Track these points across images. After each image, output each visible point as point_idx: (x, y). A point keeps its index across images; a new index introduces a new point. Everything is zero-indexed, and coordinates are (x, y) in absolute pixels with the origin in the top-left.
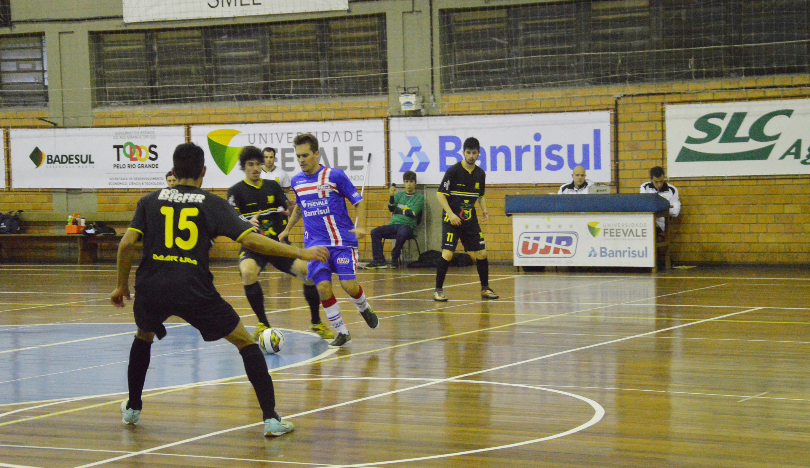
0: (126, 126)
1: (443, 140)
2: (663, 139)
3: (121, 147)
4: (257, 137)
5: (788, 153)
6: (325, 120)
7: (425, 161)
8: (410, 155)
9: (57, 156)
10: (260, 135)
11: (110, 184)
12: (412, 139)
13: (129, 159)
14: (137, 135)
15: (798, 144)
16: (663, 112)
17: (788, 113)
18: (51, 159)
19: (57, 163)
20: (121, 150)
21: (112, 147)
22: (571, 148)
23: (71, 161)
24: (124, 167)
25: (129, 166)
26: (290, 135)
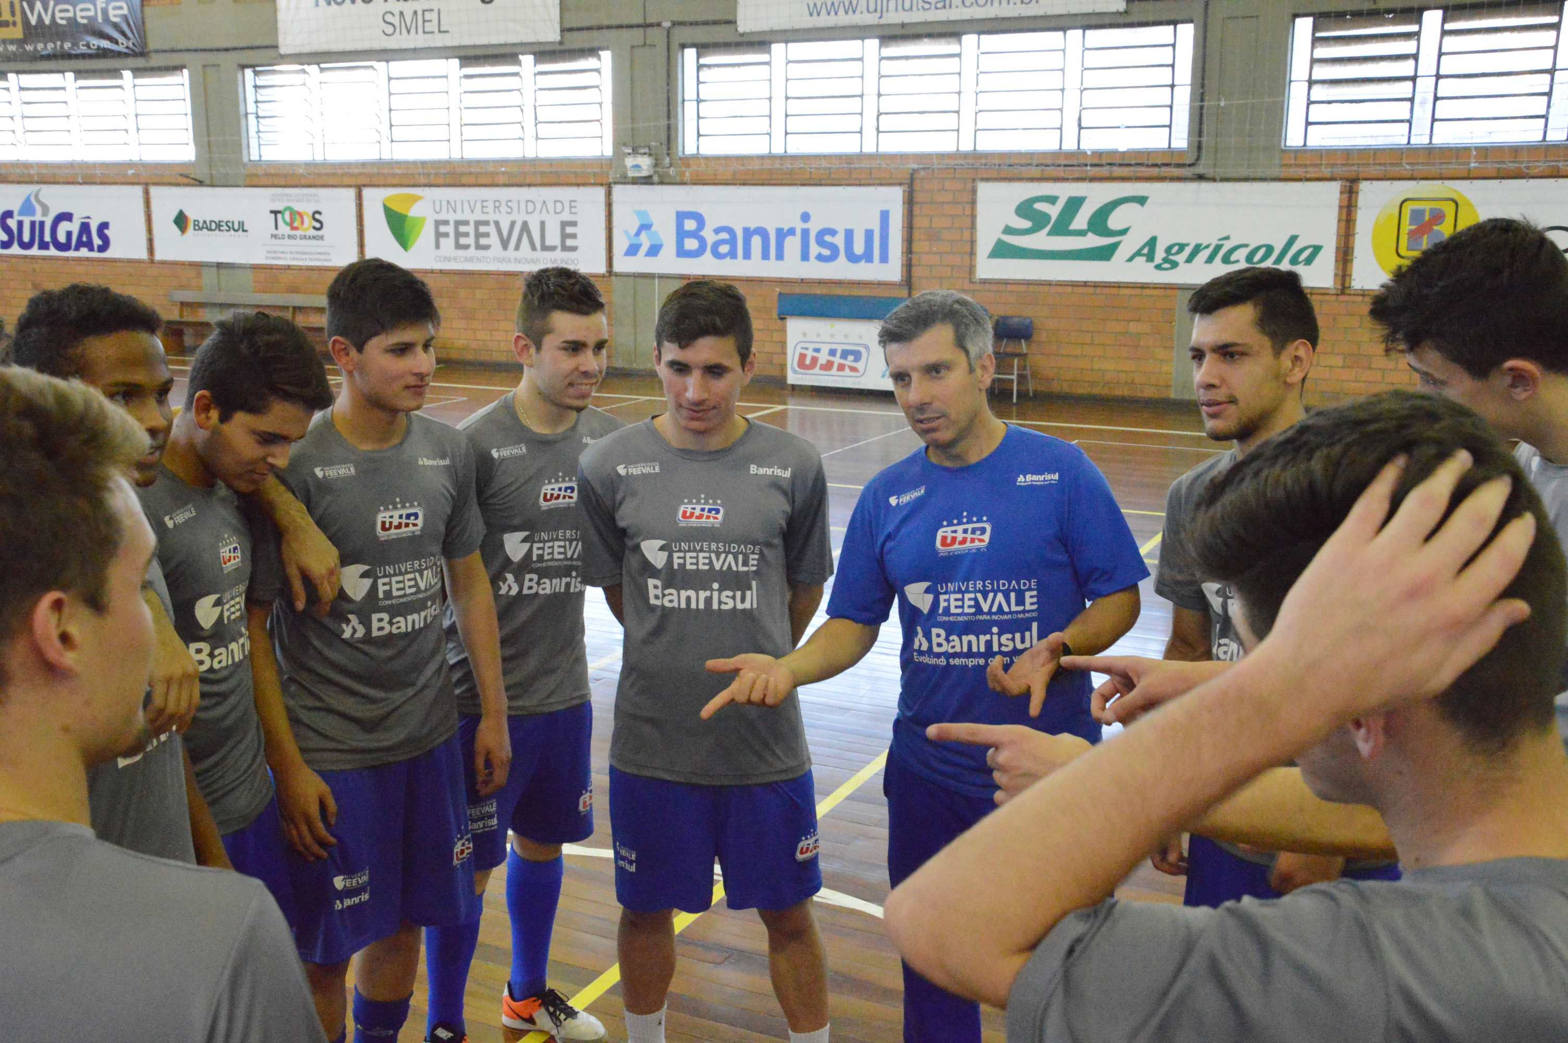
0: (285, 186)
1: (681, 217)
2: (973, 227)
3: (279, 212)
4: (444, 204)
5: (1138, 253)
6: (529, 185)
7: (659, 243)
8: (638, 234)
9: (205, 222)
10: (448, 202)
11: (267, 258)
12: (640, 214)
13: (288, 228)
14: (297, 198)
15: (1152, 243)
16: (974, 191)
17: (1141, 200)
18: (198, 225)
19: (205, 231)
20: (279, 216)
21: (269, 212)
22: (849, 234)
23: (222, 228)
24: (283, 237)
25: (290, 237)
26: (485, 204)
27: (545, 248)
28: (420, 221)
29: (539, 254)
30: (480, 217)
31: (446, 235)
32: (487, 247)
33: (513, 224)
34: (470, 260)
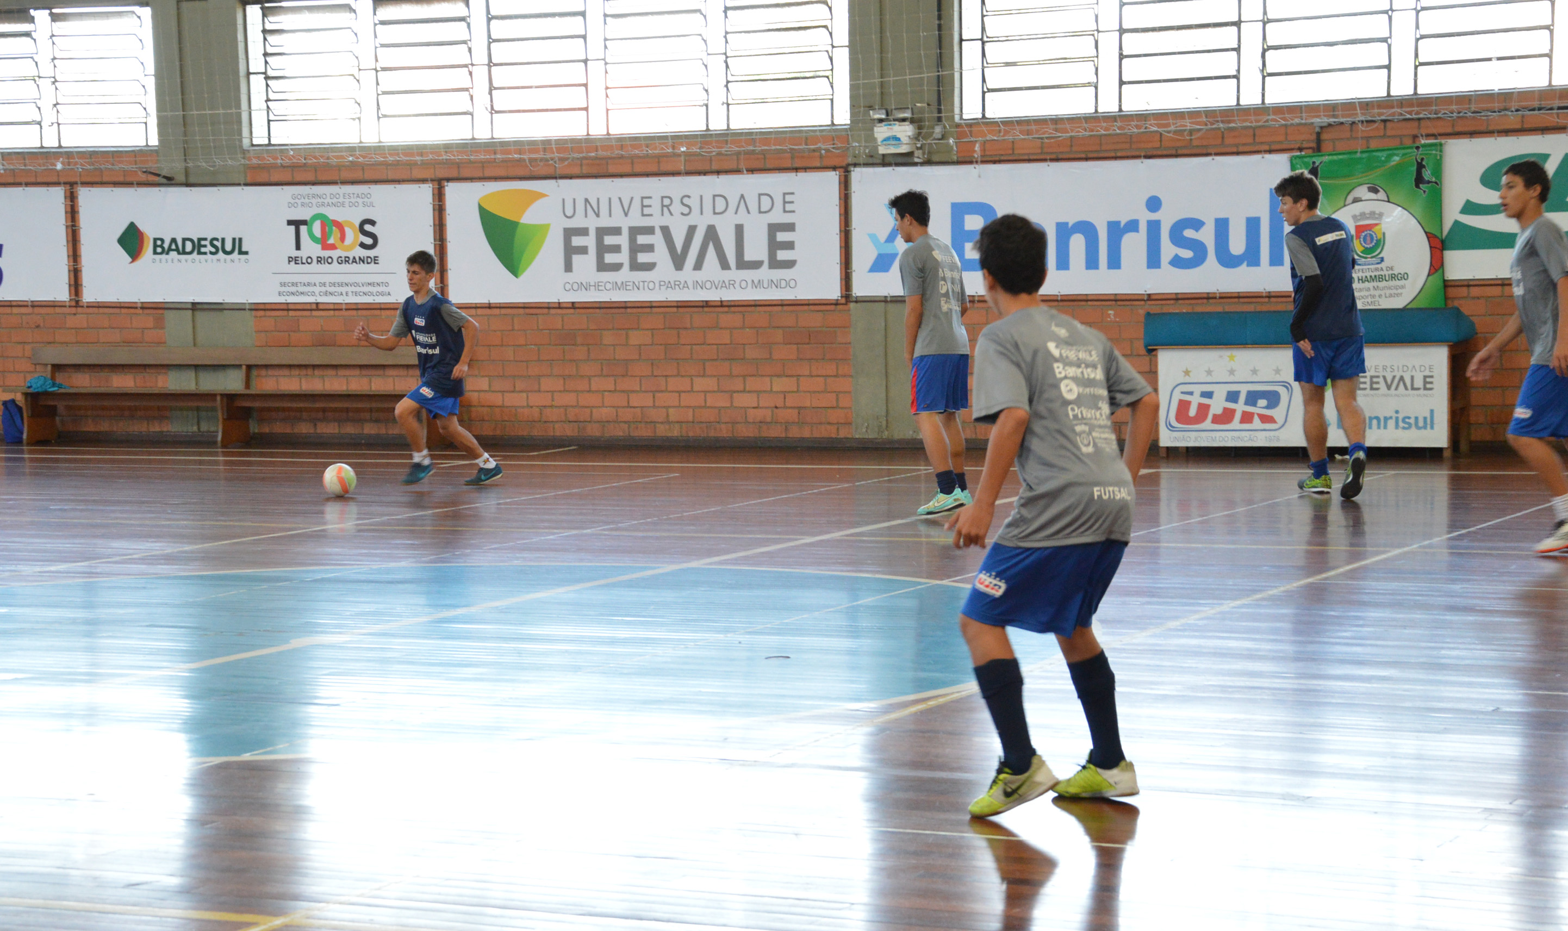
0: (314, 184)
1: (959, 210)
3: (304, 222)
4: (580, 204)
6: (718, 172)
8: (891, 238)
9: (174, 240)
10: (587, 200)
11: (280, 294)
13: (319, 246)
14: (335, 200)
18: (161, 246)
19: (173, 254)
20: (303, 229)
21: (286, 222)
22: (1222, 226)
23: (203, 250)
24: (309, 261)
25: (320, 260)
26: (646, 202)
27: (743, 264)
28: (543, 229)
29: (735, 274)
30: (636, 220)
31: (583, 250)
32: (650, 267)
33: (692, 230)
34: (623, 286)
